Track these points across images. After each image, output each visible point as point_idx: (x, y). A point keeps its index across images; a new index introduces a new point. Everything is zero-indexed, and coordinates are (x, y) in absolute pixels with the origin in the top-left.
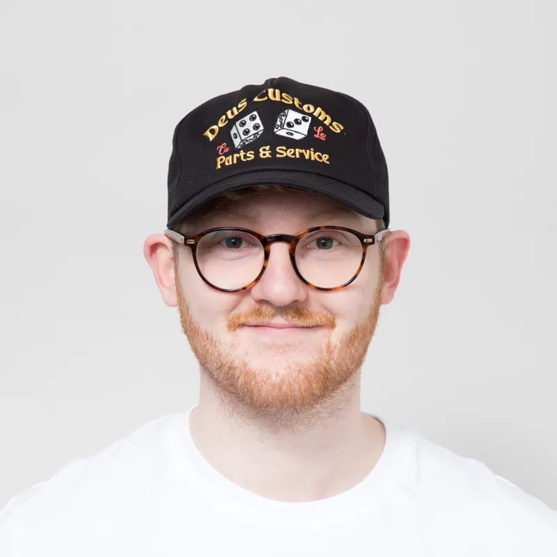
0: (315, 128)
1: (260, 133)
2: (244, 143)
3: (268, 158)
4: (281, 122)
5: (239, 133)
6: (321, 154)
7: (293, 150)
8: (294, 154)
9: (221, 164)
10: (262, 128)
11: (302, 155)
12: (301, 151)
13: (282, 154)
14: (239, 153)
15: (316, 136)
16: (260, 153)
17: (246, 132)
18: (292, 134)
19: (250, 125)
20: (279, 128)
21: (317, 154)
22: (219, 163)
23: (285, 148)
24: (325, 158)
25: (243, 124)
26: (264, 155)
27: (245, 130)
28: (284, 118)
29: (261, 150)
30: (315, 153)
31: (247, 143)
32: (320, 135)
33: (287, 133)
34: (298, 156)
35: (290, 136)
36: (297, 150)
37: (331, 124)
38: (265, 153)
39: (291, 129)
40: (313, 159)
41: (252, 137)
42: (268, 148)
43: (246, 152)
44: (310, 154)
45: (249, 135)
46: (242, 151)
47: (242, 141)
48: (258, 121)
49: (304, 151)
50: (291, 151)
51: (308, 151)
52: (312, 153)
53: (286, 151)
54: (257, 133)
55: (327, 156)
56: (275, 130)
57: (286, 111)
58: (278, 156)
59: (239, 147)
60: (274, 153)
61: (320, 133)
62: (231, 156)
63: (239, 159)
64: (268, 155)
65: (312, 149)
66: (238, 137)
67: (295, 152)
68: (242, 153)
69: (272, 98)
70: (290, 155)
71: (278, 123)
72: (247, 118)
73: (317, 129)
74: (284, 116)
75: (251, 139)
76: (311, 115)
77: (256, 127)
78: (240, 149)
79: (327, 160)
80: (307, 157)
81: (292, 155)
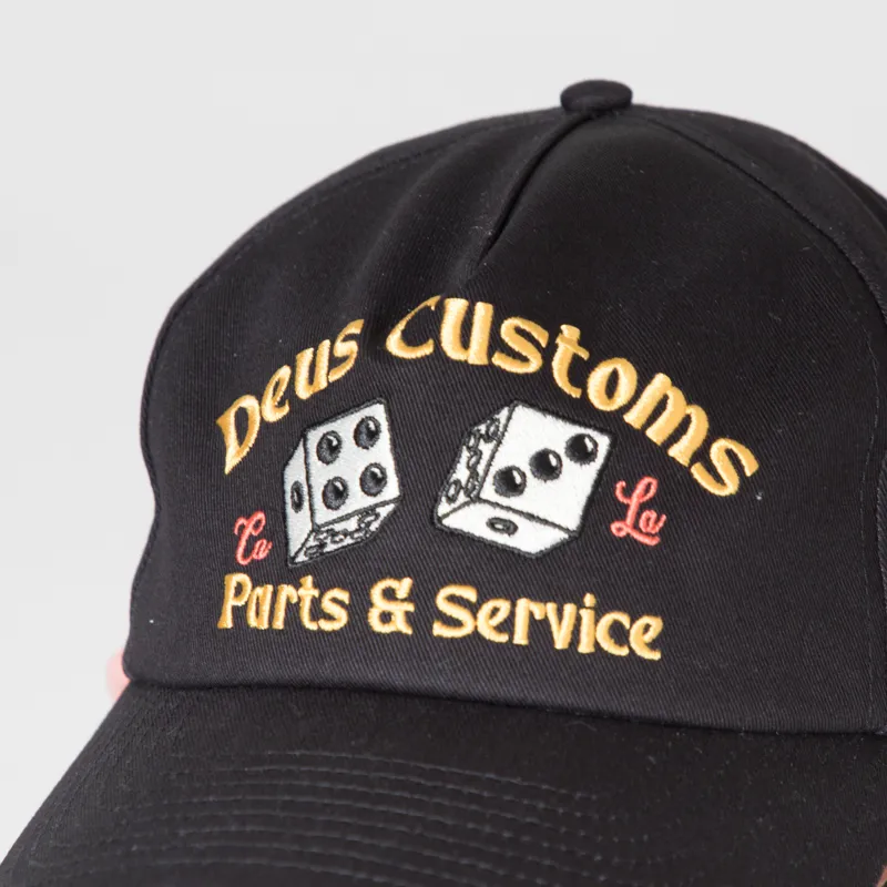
0: (621, 485)
1: (384, 512)
2: (322, 545)
3: (398, 634)
4: (473, 469)
5: (310, 487)
6: (623, 621)
7: (504, 606)
8: (507, 626)
9: (235, 609)
10: (392, 489)
11: (539, 629)
12: (539, 610)
13: (457, 623)
14: (298, 586)
15: (620, 529)
16: (371, 605)
17: (336, 493)
18: (510, 528)
19: (352, 463)
20: (462, 498)
21: (608, 619)
22: (231, 602)
23: (470, 594)
24: (644, 634)
25: (330, 450)
26: (386, 617)
27: (330, 483)
28: (486, 448)
29: (376, 593)
30: (598, 618)
31: (330, 547)
32: (639, 522)
33: (492, 524)
34: (521, 638)
35: (502, 539)
36: (524, 605)
37: (702, 455)
38: (390, 610)
39: (514, 502)
40: (585, 647)
41: (352, 525)
42: (403, 587)
43: (322, 586)
44: (578, 619)
45: (344, 510)
46: (308, 580)
47: (316, 530)
48: (382, 453)
49: (551, 607)
50: (495, 611)
51: (569, 609)
52: (587, 615)
53: (474, 609)
54: (371, 511)
55: (656, 625)
56: (443, 508)
57: (503, 415)
58: (439, 630)
59: (301, 558)
60: (424, 612)
61: (643, 507)
62: (270, 588)
63: (293, 609)
64: (400, 625)
65: (589, 600)
66: (306, 504)
67: (512, 614)
68: (308, 590)
69: (452, 350)
70: (487, 631)
71: (461, 473)
72: (345, 426)
73: (628, 492)
74: (488, 438)
75: (346, 533)
76: (611, 423)
77: (372, 481)
78: (305, 569)
79: (653, 645)
80: (561, 640)
81: (500, 628)
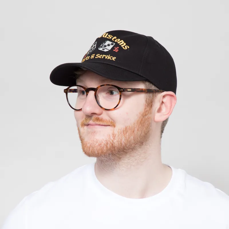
0: (115, 47)
1: (94, 49)
3: (93, 58)
4: (102, 45)
6: (112, 57)
10: (95, 47)
12: (105, 56)
15: (114, 50)
17: (91, 49)
28: (104, 44)
30: (110, 56)
31: (90, 53)
32: (116, 50)
33: (103, 49)
34: (103, 58)
36: (103, 55)
37: (124, 46)
38: (92, 56)
39: (105, 48)
40: (108, 59)
42: (94, 55)
44: (108, 56)
52: (109, 56)
53: (99, 56)
55: (115, 58)
56: (99, 48)
57: (106, 41)
58: (96, 57)
68: (87, 57)
70: (100, 57)
71: (101, 46)
76: (116, 43)
80: (106, 58)
